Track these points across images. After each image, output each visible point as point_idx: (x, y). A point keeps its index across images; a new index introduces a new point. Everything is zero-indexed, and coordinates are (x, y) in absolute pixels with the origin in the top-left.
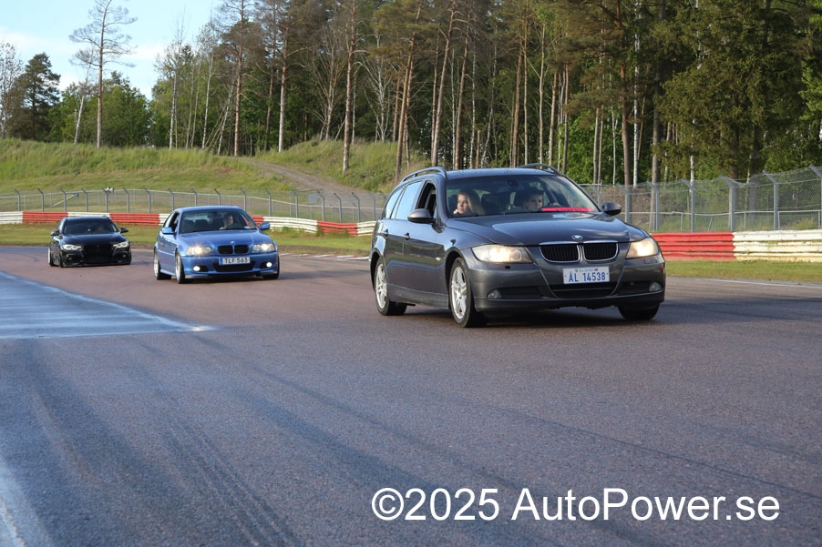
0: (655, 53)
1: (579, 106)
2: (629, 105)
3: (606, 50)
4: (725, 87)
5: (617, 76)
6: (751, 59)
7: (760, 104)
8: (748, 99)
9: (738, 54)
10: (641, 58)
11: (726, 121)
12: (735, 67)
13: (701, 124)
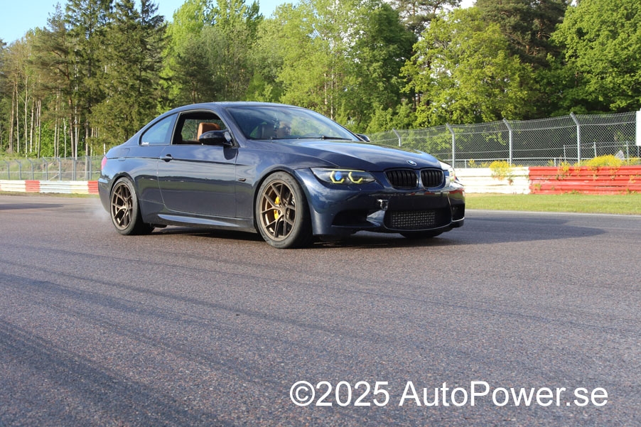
0: (85, 93)
1: (48, 118)
2: (73, 119)
3: (62, 91)
4: (121, 112)
5: (68, 105)
6: (132, 99)
7: (138, 120)
8: (132, 118)
9: (128, 95)
10: (80, 96)
11: (123, 128)
12: (126, 102)
13: (109, 129)
